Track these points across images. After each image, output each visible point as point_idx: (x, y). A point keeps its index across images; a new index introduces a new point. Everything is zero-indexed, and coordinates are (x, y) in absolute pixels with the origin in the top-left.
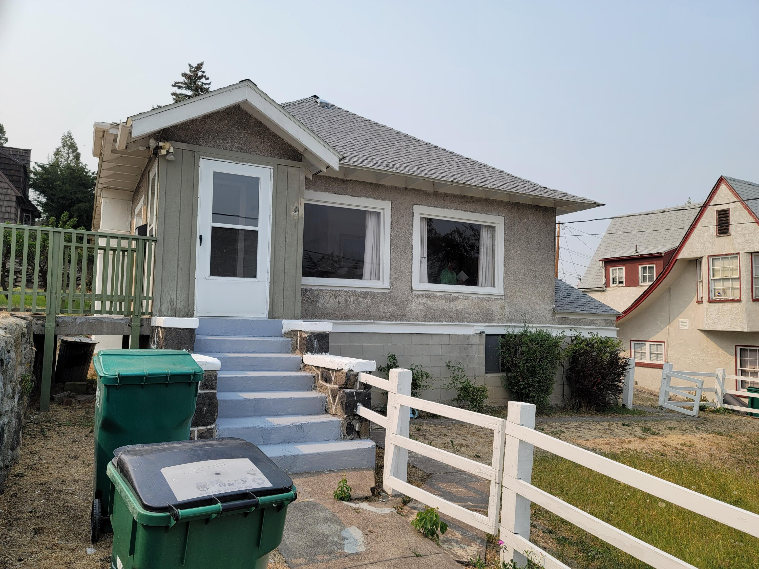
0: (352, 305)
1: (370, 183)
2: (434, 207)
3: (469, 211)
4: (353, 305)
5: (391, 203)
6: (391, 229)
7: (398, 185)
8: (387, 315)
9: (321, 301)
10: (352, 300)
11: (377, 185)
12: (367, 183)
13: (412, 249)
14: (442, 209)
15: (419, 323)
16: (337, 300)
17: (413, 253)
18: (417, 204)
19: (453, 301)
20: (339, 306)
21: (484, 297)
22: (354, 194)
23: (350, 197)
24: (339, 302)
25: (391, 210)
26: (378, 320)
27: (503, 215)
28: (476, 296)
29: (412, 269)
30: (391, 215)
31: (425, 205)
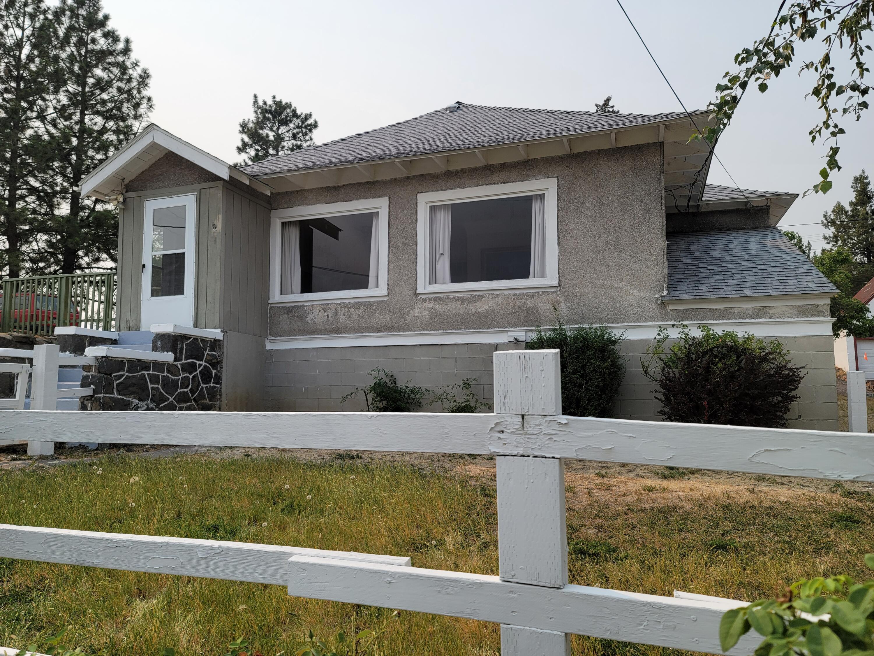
0: (342, 318)
1: (365, 183)
2: (446, 190)
3: (497, 184)
4: (344, 317)
5: (389, 198)
6: (389, 227)
7: (399, 176)
8: (383, 325)
9: (310, 316)
10: (342, 312)
11: (374, 183)
12: (361, 183)
13: (417, 246)
14: (457, 190)
15: (428, 332)
16: (326, 314)
17: (418, 250)
18: (423, 192)
19: (473, 301)
20: (328, 320)
21: (525, 291)
22: (347, 199)
23: (342, 203)
24: (328, 316)
25: (389, 206)
26: (375, 332)
27: (556, 175)
28: (512, 292)
29: (417, 269)
30: (389, 212)
31: (433, 191)
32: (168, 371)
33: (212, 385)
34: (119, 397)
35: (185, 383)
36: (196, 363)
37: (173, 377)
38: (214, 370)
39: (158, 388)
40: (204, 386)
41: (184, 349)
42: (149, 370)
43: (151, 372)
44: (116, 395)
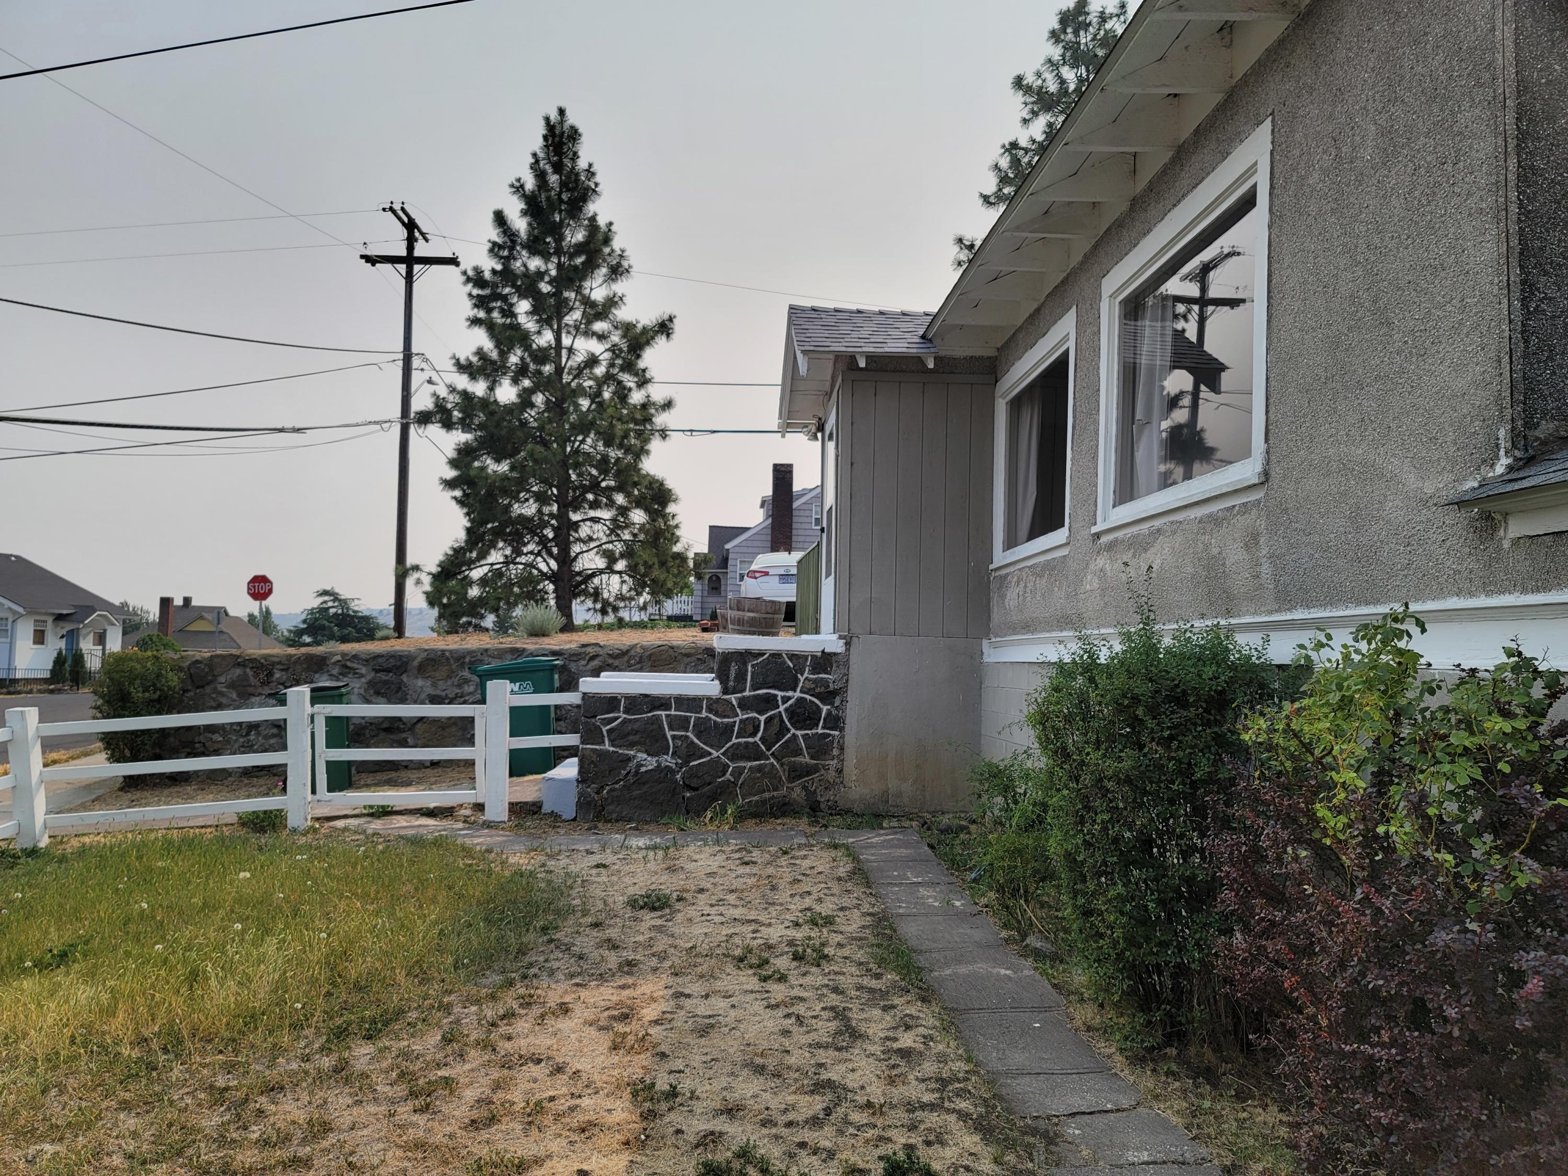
1: (1061, 283)
2: (1130, 251)
3: (1187, 194)
5: (1077, 306)
6: (1075, 377)
11: (1067, 278)
12: (1058, 285)
13: (1099, 414)
14: (1141, 245)
17: (1100, 423)
18: (1107, 273)
21: (1216, 508)
22: (1045, 331)
23: (1041, 341)
27: (1270, 109)
30: (1076, 340)
31: (1116, 263)
32: (710, 710)
33: (820, 731)
34: (611, 749)
35: (750, 728)
36: (776, 696)
37: (718, 720)
38: (825, 704)
39: (687, 737)
40: (799, 733)
41: (749, 674)
42: (670, 709)
43: (673, 713)
44: (607, 746)
